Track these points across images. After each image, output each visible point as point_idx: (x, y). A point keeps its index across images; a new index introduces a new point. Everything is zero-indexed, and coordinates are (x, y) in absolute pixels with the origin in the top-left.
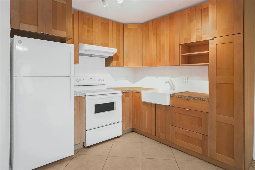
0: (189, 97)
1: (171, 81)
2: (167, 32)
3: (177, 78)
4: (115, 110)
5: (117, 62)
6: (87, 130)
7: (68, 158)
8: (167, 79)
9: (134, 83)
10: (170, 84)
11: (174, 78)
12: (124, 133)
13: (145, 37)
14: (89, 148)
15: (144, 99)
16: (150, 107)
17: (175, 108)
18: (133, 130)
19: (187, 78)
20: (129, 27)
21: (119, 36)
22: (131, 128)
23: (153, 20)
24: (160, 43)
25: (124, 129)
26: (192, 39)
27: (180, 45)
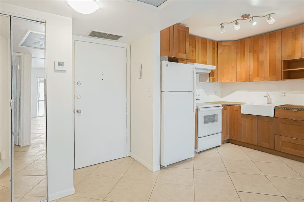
0: (298, 109)
1: (269, 95)
2: (267, 49)
3: (274, 92)
4: (217, 121)
5: (213, 78)
6: (198, 138)
7: (189, 159)
8: (265, 93)
9: (221, 98)
10: (268, 98)
11: (271, 92)
12: (223, 143)
13: (239, 54)
14: (200, 153)
15: (243, 111)
16: (251, 119)
17: (281, 119)
18: (229, 141)
19: (286, 92)
20: (223, 44)
21: (214, 53)
22: (228, 139)
23: (249, 38)
24: (258, 59)
25: (223, 140)
26: (296, 55)
27: (282, 62)
